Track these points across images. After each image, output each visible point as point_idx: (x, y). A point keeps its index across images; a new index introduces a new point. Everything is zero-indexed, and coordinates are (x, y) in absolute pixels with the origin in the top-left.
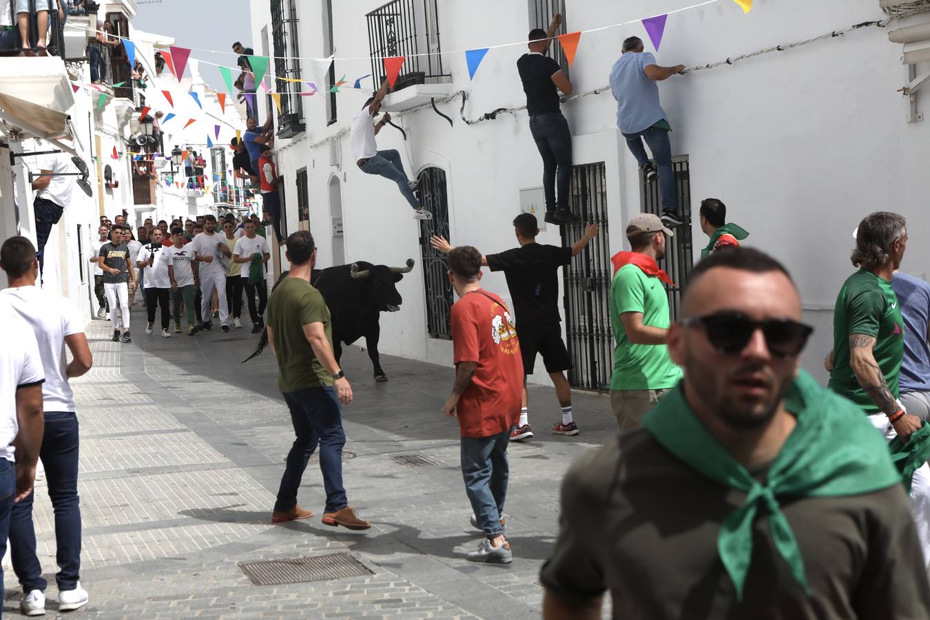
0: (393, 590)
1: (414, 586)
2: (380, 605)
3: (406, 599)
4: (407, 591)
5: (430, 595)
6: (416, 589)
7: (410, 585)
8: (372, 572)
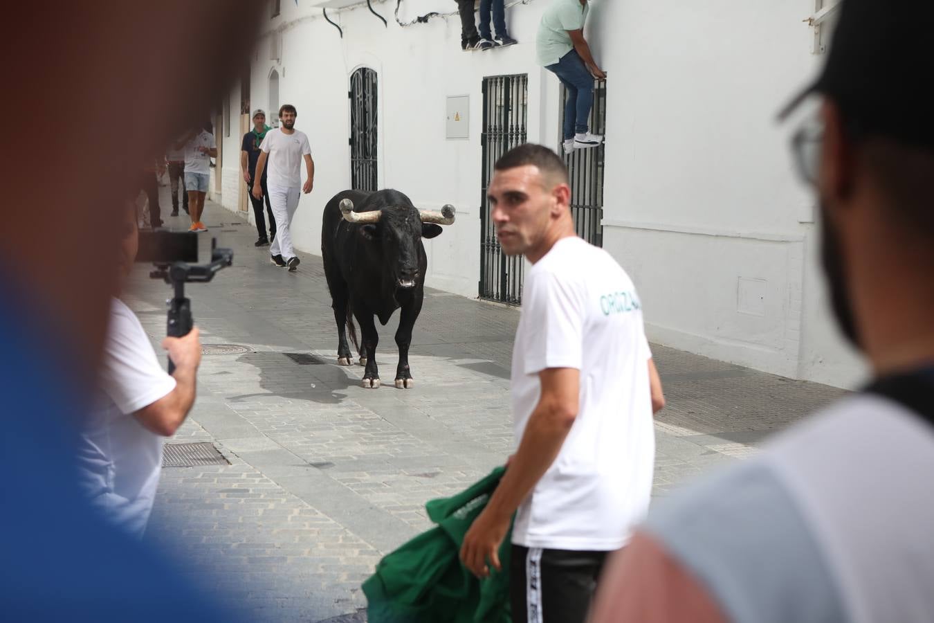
0: (244, 480)
1: (266, 478)
2: (226, 494)
3: (253, 490)
4: (256, 483)
5: (279, 487)
6: (267, 481)
7: (262, 477)
8: (228, 462)
